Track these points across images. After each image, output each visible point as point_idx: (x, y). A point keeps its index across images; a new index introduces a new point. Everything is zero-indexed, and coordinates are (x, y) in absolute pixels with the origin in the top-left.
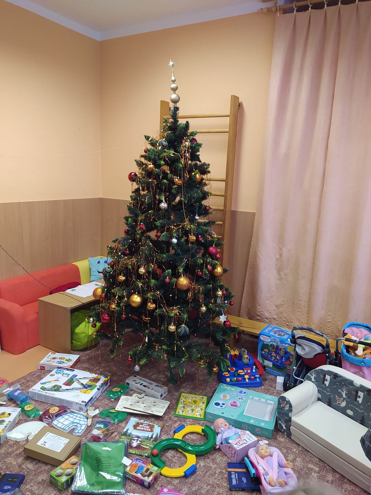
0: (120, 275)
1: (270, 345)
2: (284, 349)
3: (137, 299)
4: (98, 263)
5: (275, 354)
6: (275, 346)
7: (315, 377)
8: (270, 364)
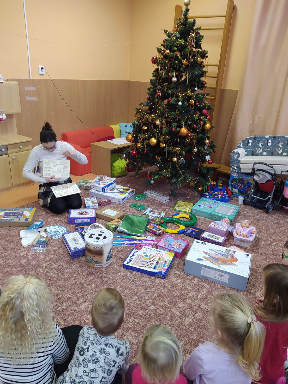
0: (144, 126)
1: (237, 178)
2: (247, 180)
3: (154, 141)
4: (126, 127)
5: (240, 184)
6: (241, 179)
8: (237, 191)
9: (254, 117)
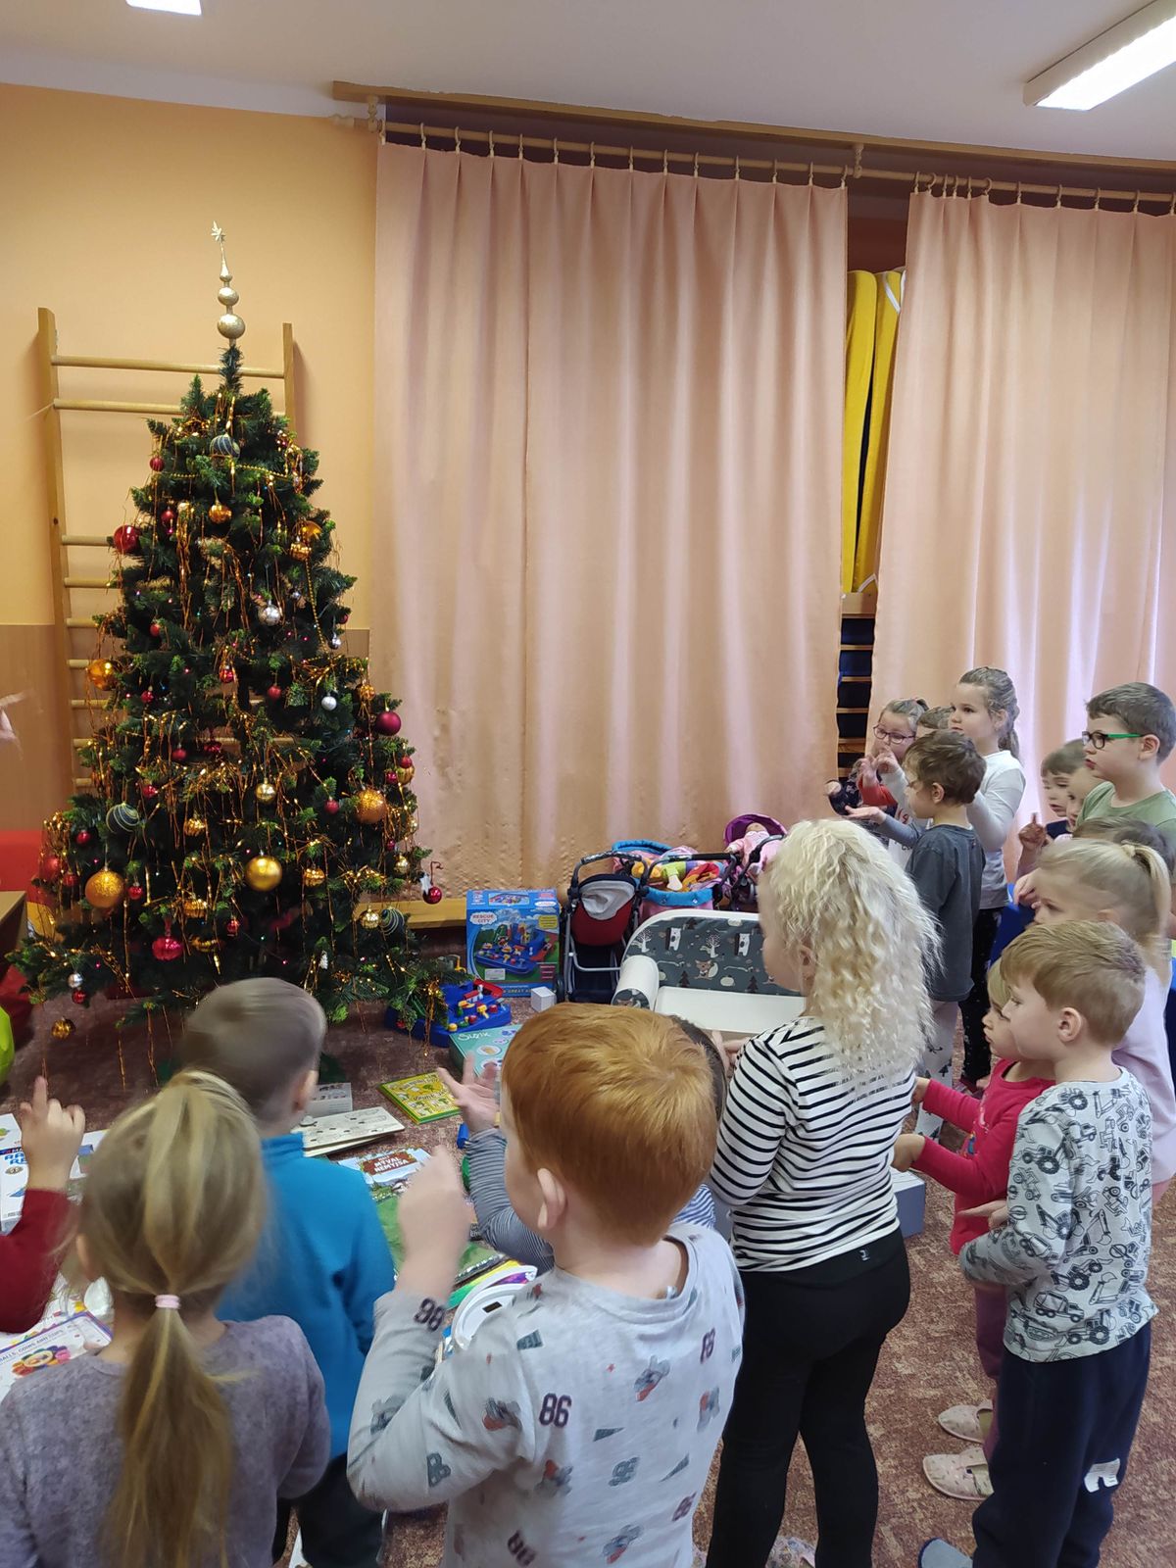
0: (192, 818)
1: (495, 929)
2: (530, 927)
3: (266, 868)
5: (509, 948)
6: (509, 928)
7: (647, 943)
8: (500, 974)
9: (443, 713)
